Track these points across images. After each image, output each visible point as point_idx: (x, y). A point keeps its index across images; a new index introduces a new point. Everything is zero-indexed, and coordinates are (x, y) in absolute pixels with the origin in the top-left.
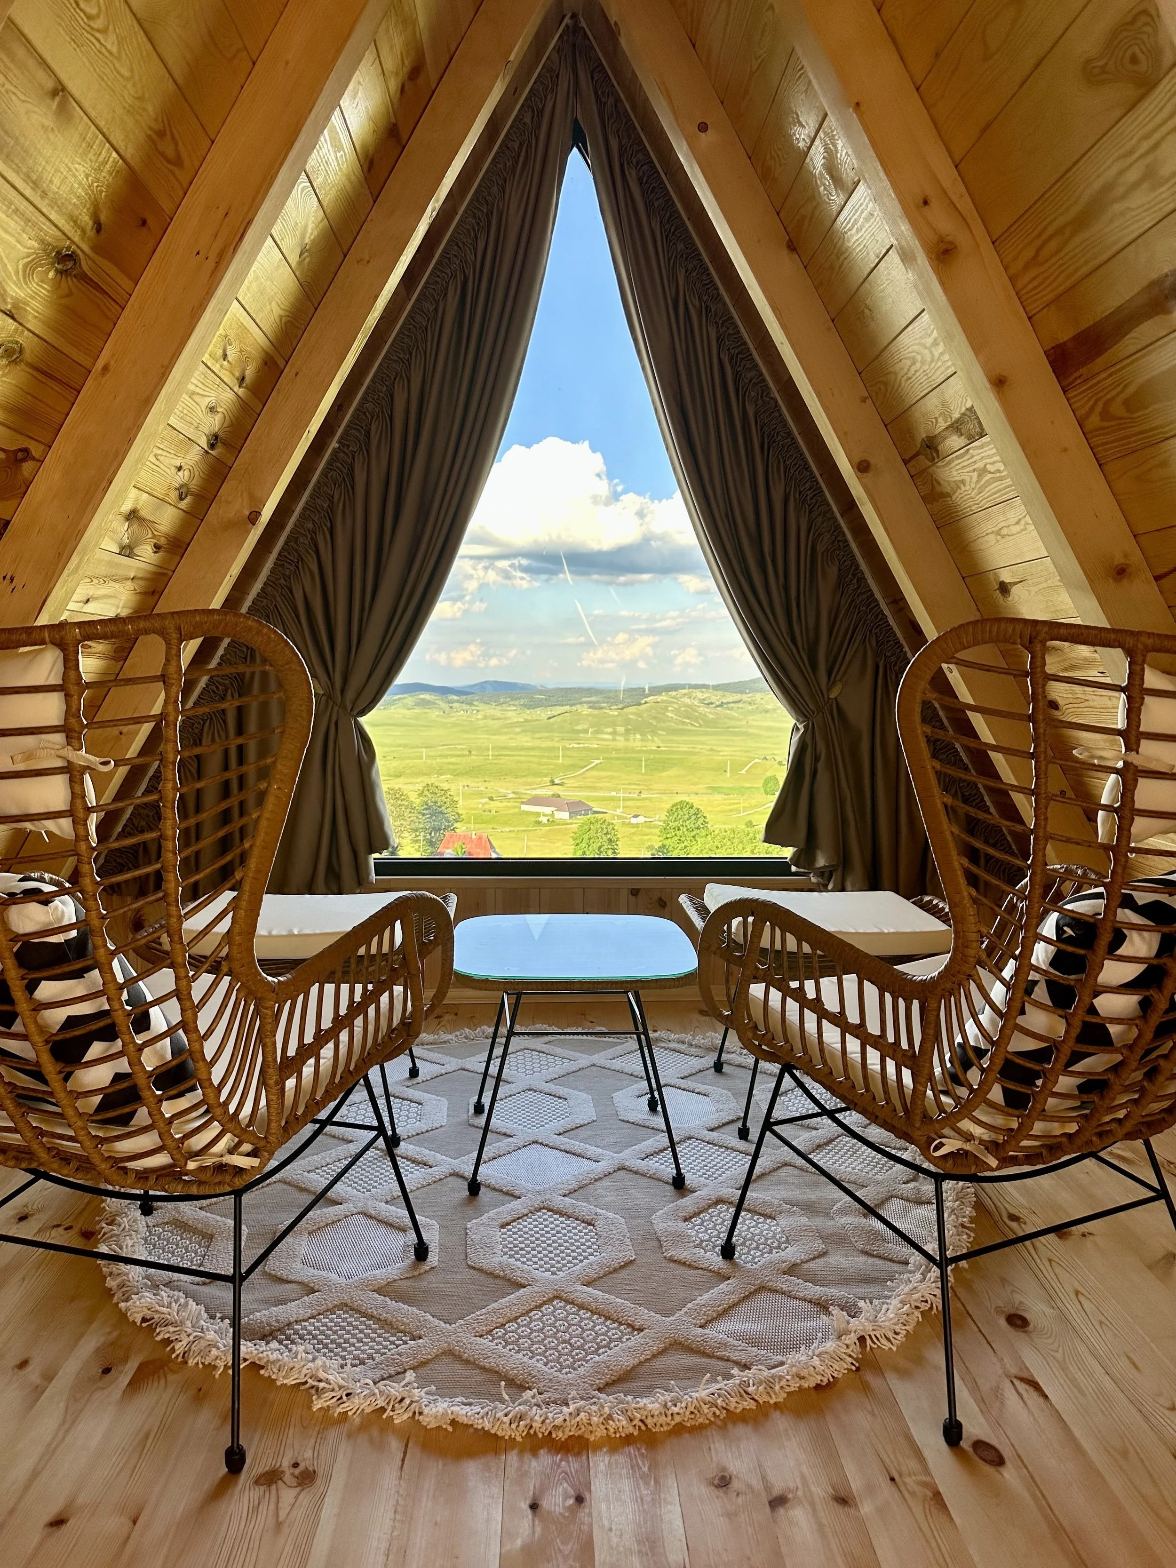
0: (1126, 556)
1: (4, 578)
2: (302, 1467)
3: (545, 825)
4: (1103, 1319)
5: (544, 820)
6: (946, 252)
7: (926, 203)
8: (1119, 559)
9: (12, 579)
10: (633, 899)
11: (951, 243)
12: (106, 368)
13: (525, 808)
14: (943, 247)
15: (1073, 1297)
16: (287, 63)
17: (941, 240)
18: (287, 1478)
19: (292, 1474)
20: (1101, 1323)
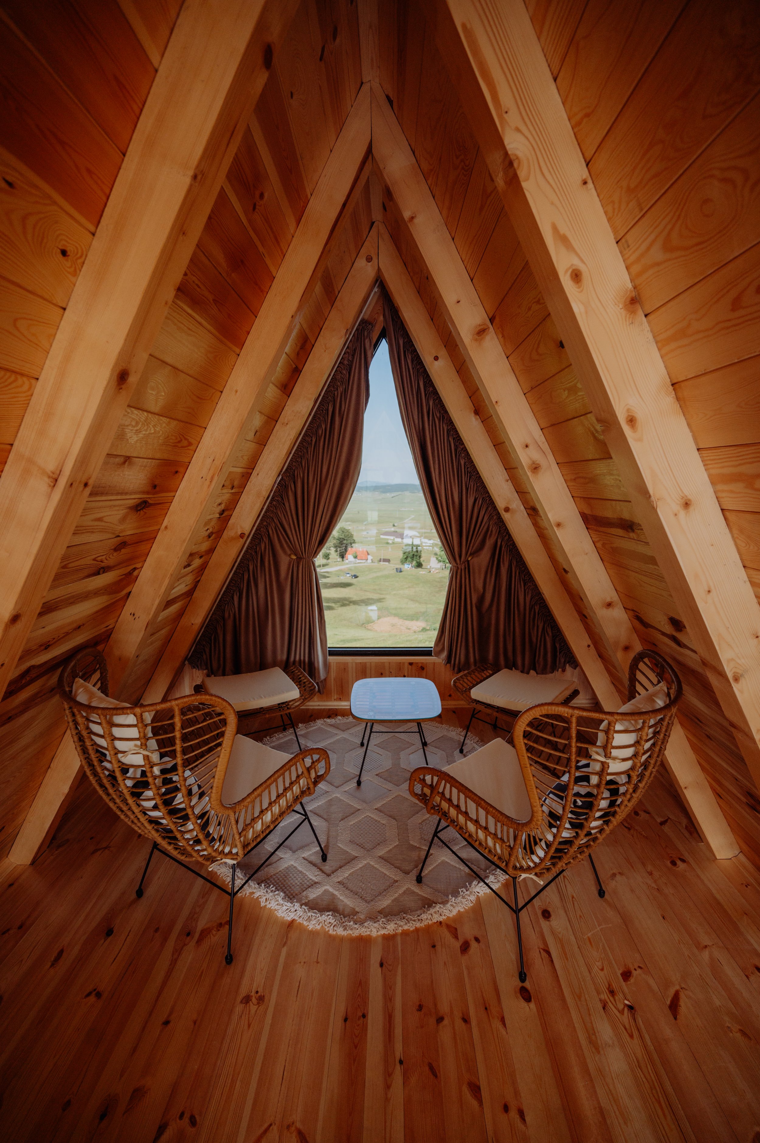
0: (611, 598)
1: (131, 614)
2: (259, 994)
3: (391, 544)
4: (582, 915)
5: (390, 542)
6: (536, 468)
7: (527, 446)
8: (608, 600)
9: (134, 615)
10: (410, 667)
11: (538, 464)
12: (166, 527)
13: (382, 537)
14: (534, 466)
15: (571, 898)
16: (236, 392)
17: (534, 463)
18: (254, 1000)
19: (255, 997)
20: (580, 917)
